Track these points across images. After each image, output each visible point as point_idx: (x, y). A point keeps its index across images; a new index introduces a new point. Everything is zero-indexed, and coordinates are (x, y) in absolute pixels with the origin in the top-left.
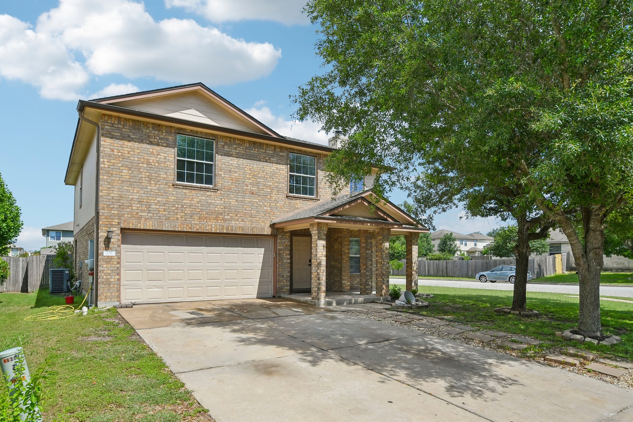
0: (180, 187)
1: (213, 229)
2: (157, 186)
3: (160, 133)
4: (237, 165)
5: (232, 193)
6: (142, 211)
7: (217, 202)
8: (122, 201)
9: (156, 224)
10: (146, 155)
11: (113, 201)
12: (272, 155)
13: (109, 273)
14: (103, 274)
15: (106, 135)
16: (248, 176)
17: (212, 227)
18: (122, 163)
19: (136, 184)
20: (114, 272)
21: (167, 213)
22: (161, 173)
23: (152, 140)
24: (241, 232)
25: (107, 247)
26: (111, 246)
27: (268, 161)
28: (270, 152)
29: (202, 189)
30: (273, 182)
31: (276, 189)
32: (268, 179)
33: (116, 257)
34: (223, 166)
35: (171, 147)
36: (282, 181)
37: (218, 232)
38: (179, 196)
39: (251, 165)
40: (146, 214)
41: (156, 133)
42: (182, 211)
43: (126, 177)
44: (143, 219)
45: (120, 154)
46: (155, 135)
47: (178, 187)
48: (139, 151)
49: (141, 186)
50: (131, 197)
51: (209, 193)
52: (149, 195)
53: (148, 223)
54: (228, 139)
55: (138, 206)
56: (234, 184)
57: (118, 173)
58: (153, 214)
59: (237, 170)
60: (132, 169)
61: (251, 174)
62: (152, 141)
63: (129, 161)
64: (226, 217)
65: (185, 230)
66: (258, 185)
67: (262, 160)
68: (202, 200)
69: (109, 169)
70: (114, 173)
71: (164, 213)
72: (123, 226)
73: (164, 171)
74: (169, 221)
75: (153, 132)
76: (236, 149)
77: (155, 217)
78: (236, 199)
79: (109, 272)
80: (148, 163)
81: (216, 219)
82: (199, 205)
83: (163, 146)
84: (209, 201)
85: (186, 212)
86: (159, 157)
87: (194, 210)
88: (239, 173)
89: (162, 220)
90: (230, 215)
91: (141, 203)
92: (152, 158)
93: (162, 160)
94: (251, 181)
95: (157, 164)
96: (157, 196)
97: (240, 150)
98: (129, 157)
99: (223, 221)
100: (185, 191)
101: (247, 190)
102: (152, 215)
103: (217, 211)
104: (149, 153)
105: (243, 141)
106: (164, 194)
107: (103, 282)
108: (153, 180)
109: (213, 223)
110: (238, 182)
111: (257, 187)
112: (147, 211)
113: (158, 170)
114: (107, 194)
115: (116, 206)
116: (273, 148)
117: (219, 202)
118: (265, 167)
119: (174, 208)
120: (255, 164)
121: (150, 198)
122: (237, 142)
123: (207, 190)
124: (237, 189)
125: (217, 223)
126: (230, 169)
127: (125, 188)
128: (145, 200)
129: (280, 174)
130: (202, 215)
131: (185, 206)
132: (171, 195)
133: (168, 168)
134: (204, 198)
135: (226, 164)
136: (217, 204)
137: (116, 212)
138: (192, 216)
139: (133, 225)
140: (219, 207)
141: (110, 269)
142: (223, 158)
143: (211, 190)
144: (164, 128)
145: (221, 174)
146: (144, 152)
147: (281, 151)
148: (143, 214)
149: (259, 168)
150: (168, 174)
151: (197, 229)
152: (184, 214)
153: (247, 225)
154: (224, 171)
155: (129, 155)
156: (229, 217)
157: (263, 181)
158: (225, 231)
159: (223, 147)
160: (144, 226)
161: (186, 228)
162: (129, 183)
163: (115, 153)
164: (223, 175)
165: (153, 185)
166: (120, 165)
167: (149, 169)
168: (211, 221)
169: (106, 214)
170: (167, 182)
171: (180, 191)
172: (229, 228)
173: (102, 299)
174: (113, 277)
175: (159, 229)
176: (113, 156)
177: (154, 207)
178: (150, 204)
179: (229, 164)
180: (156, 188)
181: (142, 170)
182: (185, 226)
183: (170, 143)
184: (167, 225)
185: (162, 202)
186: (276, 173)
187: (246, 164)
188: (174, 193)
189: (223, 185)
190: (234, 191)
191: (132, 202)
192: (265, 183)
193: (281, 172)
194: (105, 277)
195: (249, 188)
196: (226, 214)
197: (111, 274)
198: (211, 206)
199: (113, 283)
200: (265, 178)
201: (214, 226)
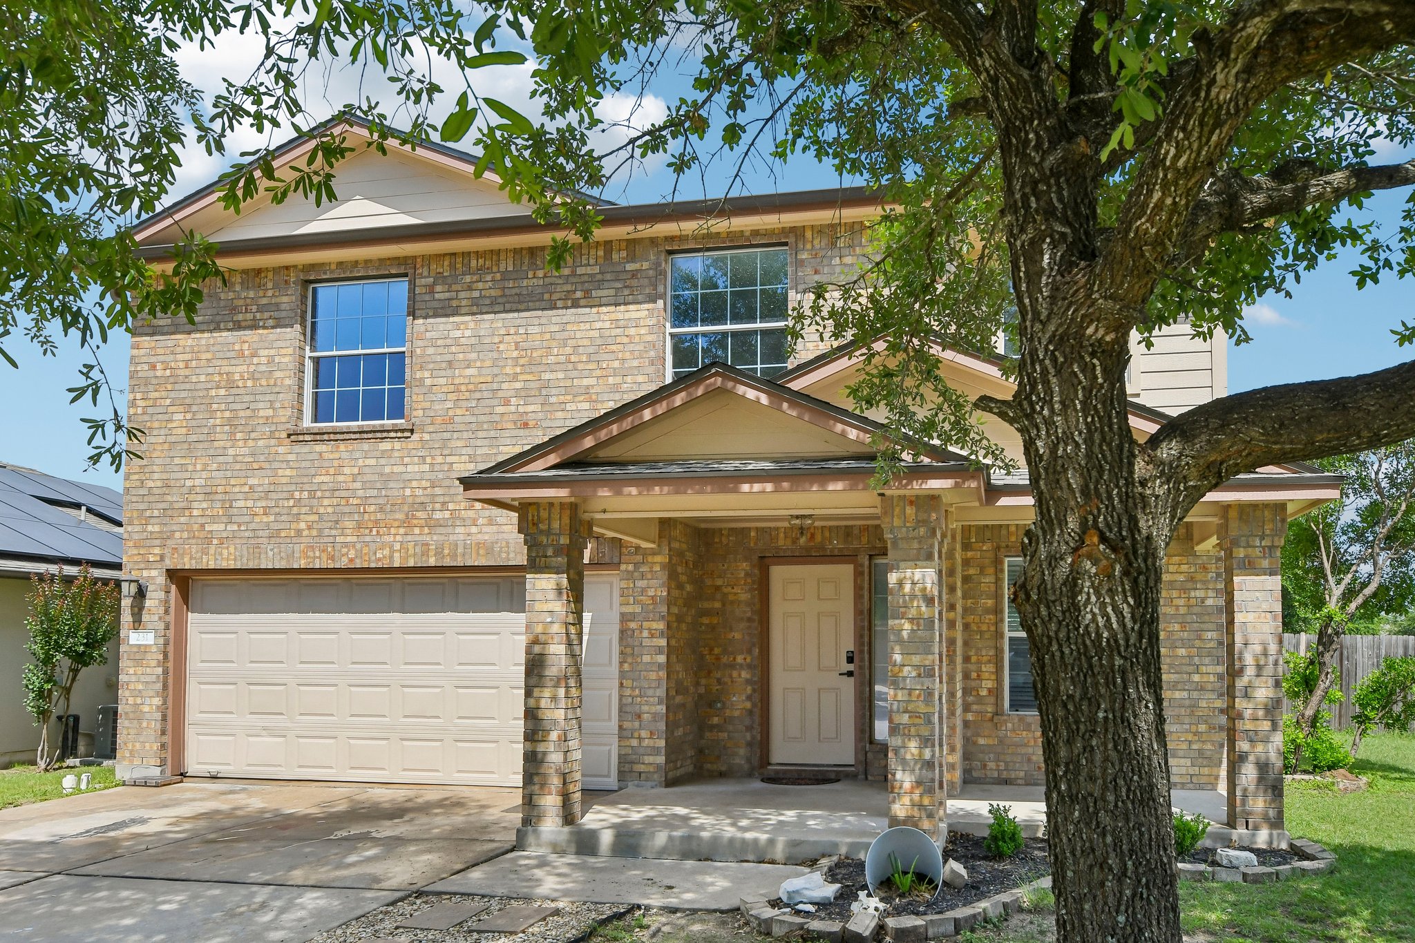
0: (307, 438)
1: (397, 555)
2: (251, 443)
3: (261, 293)
4: (473, 341)
5: (455, 435)
6: (214, 519)
7: (410, 468)
8: (169, 498)
9: (245, 553)
10: (225, 362)
11: (152, 499)
12: (599, 277)
13: (140, 691)
14: (127, 693)
15: (141, 330)
16: (508, 370)
17: (392, 551)
18: (173, 395)
19: (201, 446)
20: (150, 686)
21: (272, 518)
22: (261, 405)
23: (240, 317)
24: (482, 562)
25: (137, 622)
26: (145, 618)
27: (582, 302)
28: (589, 270)
29: (365, 436)
30: (598, 373)
31: (612, 396)
32: (580, 366)
33: (154, 649)
34: (430, 351)
35: (285, 326)
36: (635, 363)
37: (411, 563)
38: (304, 464)
39: (522, 331)
40: (222, 527)
41: (252, 294)
42: (312, 507)
43: (180, 431)
44: (215, 542)
45: (168, 372)
46: (248, 301)
47: (301, 438)
48: (209, 356)
49: (212, 452)
50: (189, 483)
51: (385, 446)
52: (229, 474)
53: (225, 552)
54: (446, 263)
55: (205, 505)
56: (464, 404)
57: (164, 424)
58: (239, 525)
59: (474, 356)
60: (194, 408)
61: (522, 361)
62: (239, 321)
63: (188, 386)
64: (438, 515)
65: (317, 566)
66: (544, 392)
67: (559, 304)
68: (366, 470)
69: (146, 418)
70: (156, 425)
71: (265, 519)
72: (169, 564)
73: (268, 397)
74: (278, 540)
75: (244, 295)
76: (470, 289)
77: (242, 534)
78: (470, 451)
79: (140, 687)
80: (231, 385)
81: (408, 523)
82: (358, 485)
83: (264, 328)
84: (387, 470)
85: (322, 510)
86: (255, 360)
87: (343, 502)
88: (478, 364)
89: (260, 540)
90: (451, 506)
91: (211, 497)
92: (239, 369)
93: (263, 368)
94: (518, 385)
95: (249, 383)
96: (250, 473)
97: (486, 287)
98: (186, 377)
99: (426, 530)
100: (319, 448)
101: (506, 418)
102: (235, 527)
103: (410, 500)
104: (232, 354)
105: (495, 253)
106: (266, 465)
107: (126, 713)
108: (240, 428)
109: (398, 538)
110: (478, 395)
111: (541, 400)
112: (225, 519)
113: (251, 398)
114: (138, 484)
115: (156, 513)
116: (601, 253)
117: (416, 468)
118: (569, 327)
119: (291, 503)
120: (536, 321)
121: (233, 482)
122: (473, 263)
123: (379, 435)
124: (473, 419)
125: (409, 538)
126: (449, 358)
127: (177, 461)
128: (220, 489)
129: (625, 340)
130: (366, 516)
131: (319, 494)
132: (284, 465)
133: (277, 390)
134: (372, 462)
135: (440, 342)
136: (408, 477)
137: (157, 528)
138: (337, 522)
139: (191, 558)
140: (414, 484)
141: (142, 679)
142: (429, 328)
143: (393, 435)
144: (270, 275)
145: (422, 379)
146: (221, 355)
147: (632, 258)
148: (215, 527)
149: (548, 336)
150: (278, 405)
151: (351, 560)
152: (315, 517)
153: (505, 536)
154: (431, 366)
155: (187, 372)
156: (447, 514)
157: (561, 375)
158: (432, 562)
159: (432, 292)
160: (216, 560)
161: (319, 558)
162: (186, 446)
163: (159, 373)
164: (428, 382)
165: (241, 443)
166: (168, 402)
167: (231, 399)
168: (393, 531)
169: (136, 536)
170: (273, 428)
171: (305, 449)
172: (446, 552)
173: (124, 758)
174: (148, 701)
175: (251, 566)
176: (154, 381)
177: (241, 504)
178: (232, 497)
179: (449, 342)
180: (246, 451)
181: (215, 406)
182: (317, 554)
183: (283, 314)
184: (270, 553)
185: (260, 489)
186: (610, 341)
187: (503, 332)
188: (291, 457)
189: (428, 413)
190: (462, 427)
191: (191, 497)
192: (569, 383)
193: (632, 331)
194: (131, 701)
195: (513, 409)
196: (438, 506)
197: (144, 693)
198: (391, 485)
199: (148, 716)
200: (570, 366)
201: (397, 546)
